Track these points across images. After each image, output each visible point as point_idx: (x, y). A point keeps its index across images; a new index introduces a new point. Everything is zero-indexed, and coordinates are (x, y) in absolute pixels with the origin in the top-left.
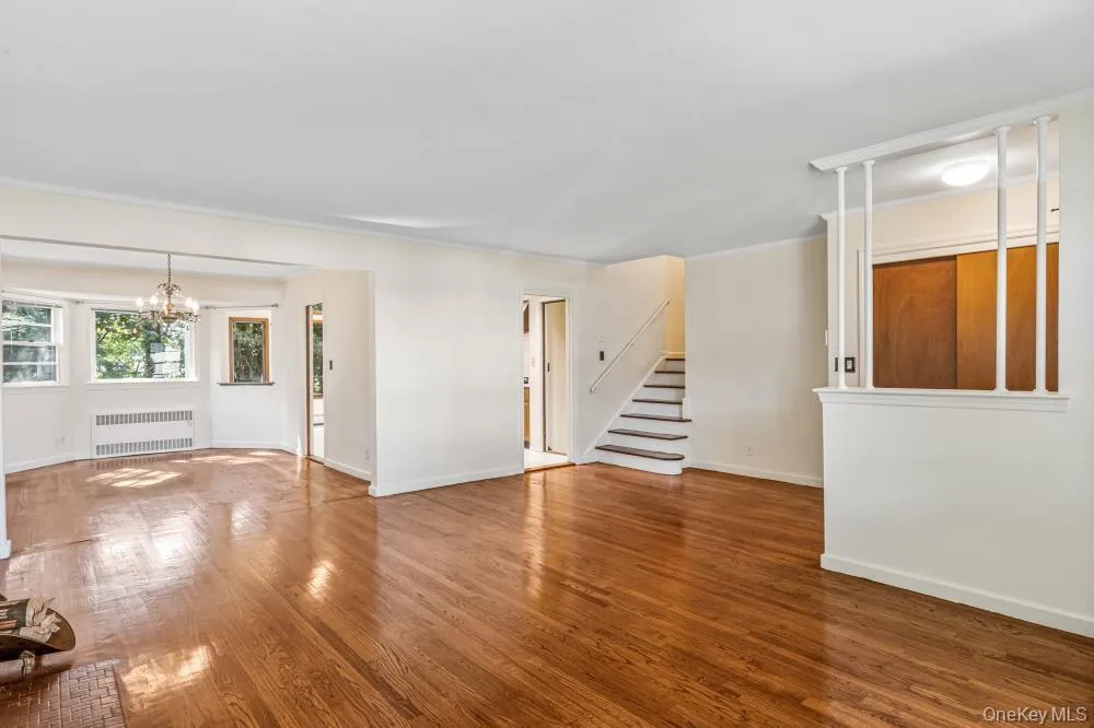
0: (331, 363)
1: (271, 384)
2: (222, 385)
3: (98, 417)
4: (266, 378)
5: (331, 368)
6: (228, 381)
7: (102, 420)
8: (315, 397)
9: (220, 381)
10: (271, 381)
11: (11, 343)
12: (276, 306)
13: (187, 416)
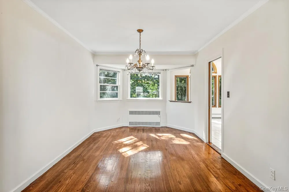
0: (228, 93)
1: (190, 102)
2: (171, 101)
3: (130, 111)
4: (188, 99)
5: (228, 96)
6: (174, 100)
7: (131, 113)
8: (213, 107)
9: (170, 100)
10: (189, 101)
11: (102, 84)
12: (193, 66)
13: (158, 113)
